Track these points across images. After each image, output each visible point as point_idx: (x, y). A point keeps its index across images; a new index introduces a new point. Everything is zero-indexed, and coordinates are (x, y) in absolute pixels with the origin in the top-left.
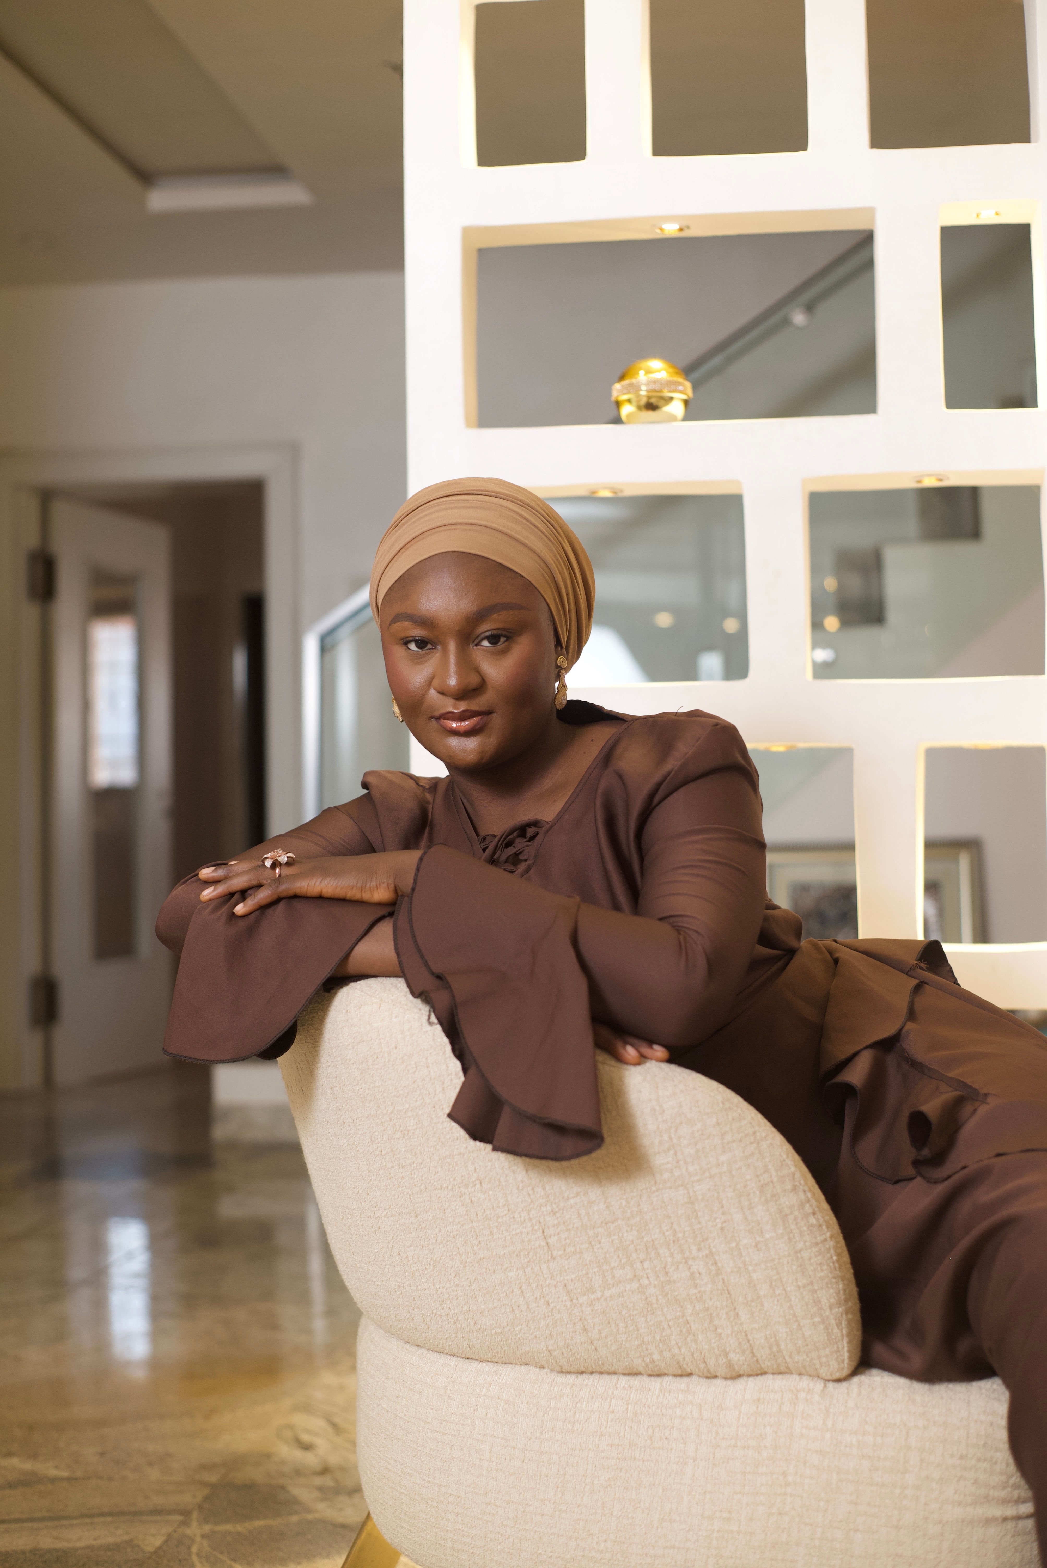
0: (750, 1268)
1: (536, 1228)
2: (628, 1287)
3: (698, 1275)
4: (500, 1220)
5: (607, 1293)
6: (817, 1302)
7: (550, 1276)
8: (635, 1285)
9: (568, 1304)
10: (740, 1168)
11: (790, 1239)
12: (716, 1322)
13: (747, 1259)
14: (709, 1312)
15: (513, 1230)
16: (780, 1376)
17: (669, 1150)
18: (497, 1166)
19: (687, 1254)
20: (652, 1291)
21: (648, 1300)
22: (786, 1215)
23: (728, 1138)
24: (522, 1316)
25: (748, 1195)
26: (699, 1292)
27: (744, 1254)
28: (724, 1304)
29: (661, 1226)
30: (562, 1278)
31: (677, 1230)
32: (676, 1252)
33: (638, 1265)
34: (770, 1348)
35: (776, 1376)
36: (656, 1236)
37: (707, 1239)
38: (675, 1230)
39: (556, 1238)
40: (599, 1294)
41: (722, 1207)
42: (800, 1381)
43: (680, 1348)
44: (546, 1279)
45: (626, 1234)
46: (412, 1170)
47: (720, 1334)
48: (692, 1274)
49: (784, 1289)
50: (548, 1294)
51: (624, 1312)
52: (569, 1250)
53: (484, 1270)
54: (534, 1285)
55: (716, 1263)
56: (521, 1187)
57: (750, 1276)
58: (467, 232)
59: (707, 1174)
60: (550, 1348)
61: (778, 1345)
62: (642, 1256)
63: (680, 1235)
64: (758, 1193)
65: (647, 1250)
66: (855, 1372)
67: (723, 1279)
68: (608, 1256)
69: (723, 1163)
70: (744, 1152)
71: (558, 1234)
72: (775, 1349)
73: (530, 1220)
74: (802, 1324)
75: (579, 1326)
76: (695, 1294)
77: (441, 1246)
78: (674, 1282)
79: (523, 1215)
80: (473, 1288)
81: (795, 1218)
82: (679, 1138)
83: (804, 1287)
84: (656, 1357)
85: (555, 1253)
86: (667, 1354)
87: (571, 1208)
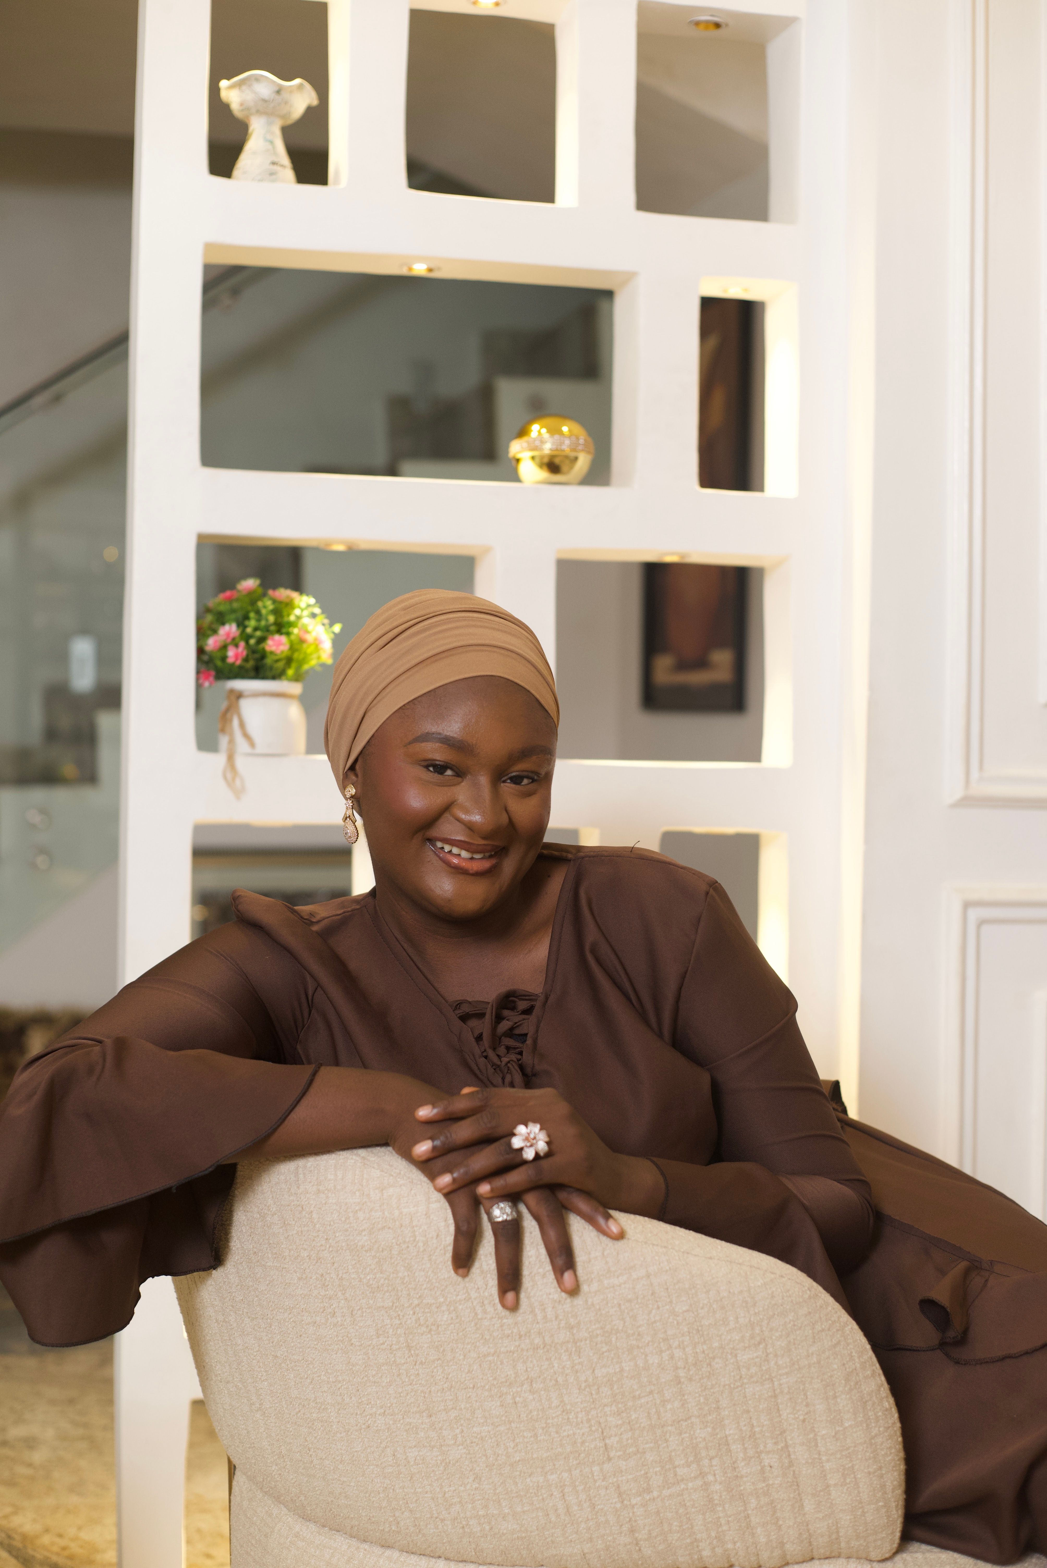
0: (824, 1458)
1: (593, 1429)
2: (690, 1485)
3: (769, 1468)
4: (550, 1421)
5: (666, 1492)
6: (883, 1486)
7: (602, 1478)
8: (699, 1482)
9: (618, 1505)
10: (828, 1358)
11: (867, 1425)
12: (778, 1514)
13: (823, 1449)
14: (773, 1505)
15: (565, 1431)
16: (827, 1561)
17: (759, 1343)
18: (556, 1365)
19: (762, 1447)
20: (717, 1487)
21: (710, 1497)
22: (866, 1402)
23: (818, 1327)
24: (559, 1520)
25: (833, 1385)
26: (767, 1486)
27: (819, 1445)
28: (792, 1496)
29: (738, 1423)
30: (615, 1480)
31: (755, 1424)
32: (750, 1447)
33: (706, 1462)
34: (830, 1537)
35: (822, 1561)
36: (731, 1432)
37: (784, 1431)
38: (753, 1425)
39: (617, 1439)
40: (655, 1494)
41: (807, 1398)
42: (848, 1564)
43: (735, 1543)
44: (595, 1481)
45: (698, 1431)
46: (435, 1367)
47: (781, 1526)
48: (763, 1468)
49: (855, 1477)
50: (595, 1497)
51: (681, 1511)
52: (631, 1450)
53: (518, 1473)
54: (581, 1488)
55: (789, 1455)
56: (583, 1388)
57: (823, 1467)
58: (209, 247)
59: (797, 1367)
60: (586, 1551)
61: (838, 1532)
62: (712, 1453)
63: (757, 1429)
64: (843, 1382)
65: (719, 1446)
66: (900, 1549)
67: (794, 1471)
68: (673, 1454)
69: (812, 1354)
70: (832, 1340)
71: (621, 1434)
72: (834, 1537)
73: (589, 1421)
74: (866, 1510)
75: (625, 1528)
76: (762, 1488)
77: (460, 1447)
78: (742, 1477)
79: (580, 1416)
80: (497, 1491)
81: (874, 1404)
82: (771, 1330)
83: (874, 1472)
84: (706, 1553)
85: (612, 1454)
86: (719, 1551)
87: (641, 1407)
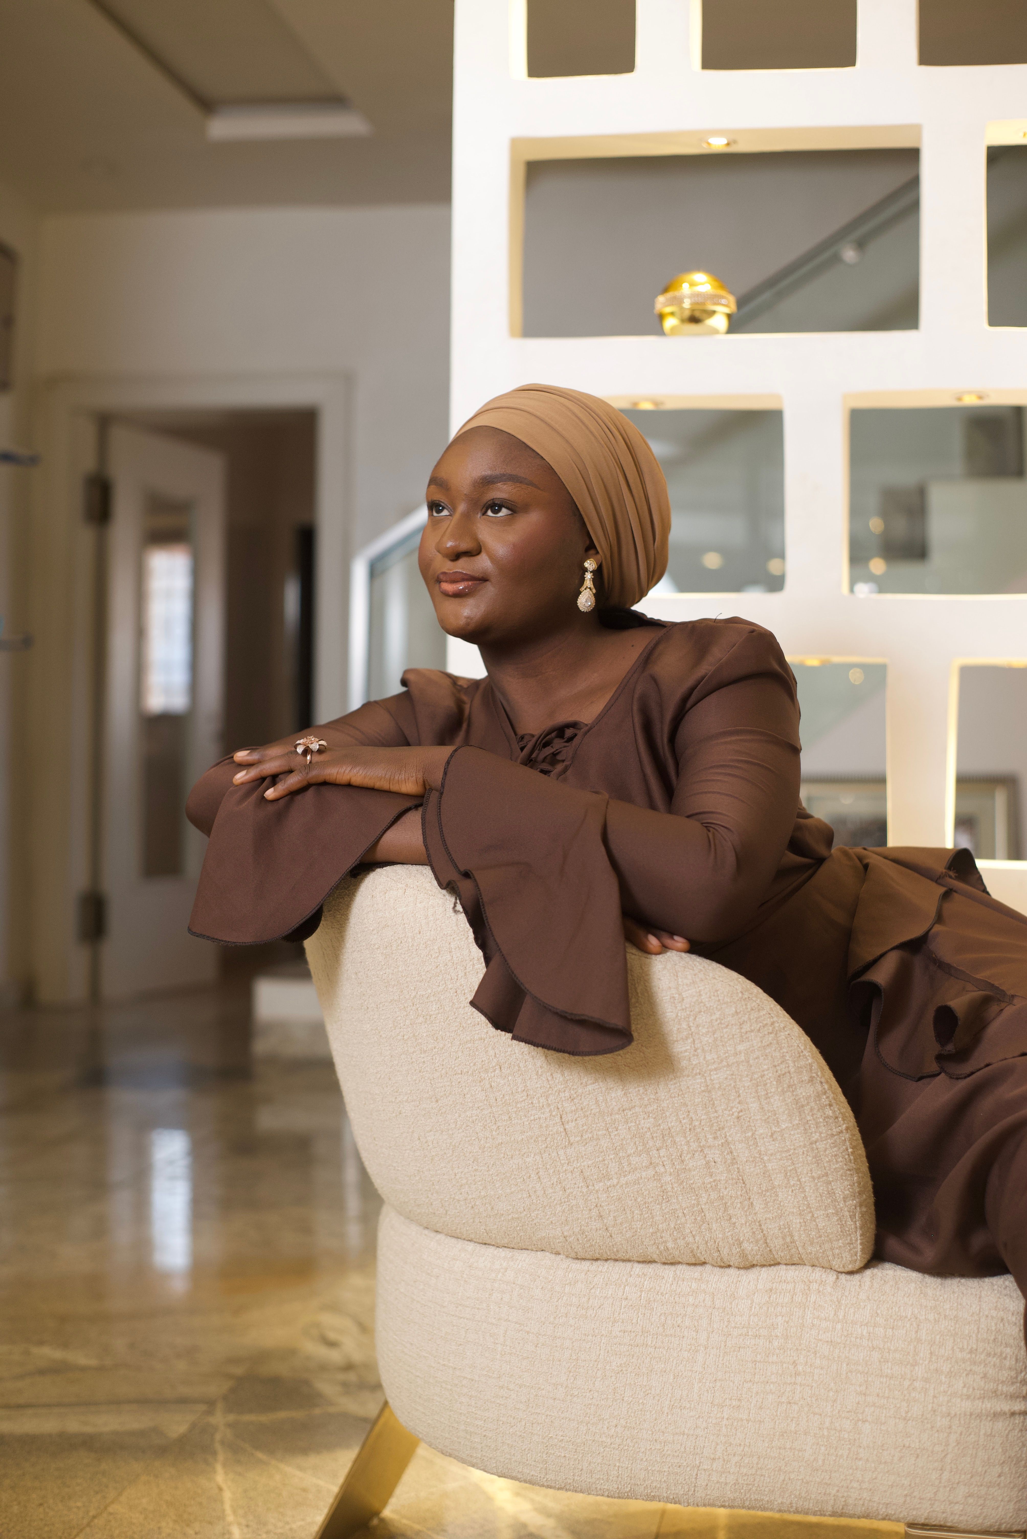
0: (766, 1158)
1: (554, 1113)
2: (644, 1174)
3: (714, 1164)
4: (519, 1105)
5: (623, 1180)
6: (831, 1193)
7: (567, 1162)
8: (651, 1172)
9: (585, 1190)
10: (757, 1058)
11: (805, 1129)
12: (731, 1212)
13: (763, 1149)
14: (724, 1201)
15: (531, 1115)
16: (793, 1267)
17: (687, 1038)
18: (517, 1051)
19: (703, 1143)
20: (668, 1178)
21: (663, 1188)
22: (803, 1106)
23: (746, 1027)
24: (539, 1201)
25: (765, 1085)
26: (714, 1181)
27: (759, 1144)
28: (739, 1193)
29: (677, 1114)
30: (579, 1164)
31: (694, 1119)
32: (692, 1140)
33: (654, 1152)
34: (784, 1239)
35: (789, 1267)
36: (673, 1124)
37: (723, 1128)
38: (691, 1118)
39: (574, 1124)
40: (615, 1181)
41: (739, 1096)
42: (813, 1272)
43: (694, 1236)
44: (563, 1165)
45: (643, 1121)
46: (434, 1055)
47: (735, 1223)
48: (708, 1163)
49: (799, 1180)
50: (564, 1180)
51: (639, 1200)
52: (587, 1137)
53: (502, 1155)
54: (551, 1171)
55: (731, 1152)
56: (540, 1073)
57: (765, 1166)
58: (516, 143)
59: (725, 1063)
60: (566, 1234)
61: (792, 1236)
62: (659, 1144)
63: (697, 1123)
64: (775, 1083)
65: (663, 1137)
66: (867, 1266)
67: (738, 1168)
68: (624, 1143)
69: (740, 1052)
70: (762, 1042)
71: (576, 1120)
72: (788, 1239)
73: (549, 1105)
74: (816, 1216)
75: (594, 1213)
76: (710, 1183)
77: (460, 1131)
78: (690, 1170)
79: (541, 1101)
80: (491, 1173)
81: (812, 1110)
82: (698, 1026)
83: (819, 1178)
84: (670, 1245)
85: (572, 1139)
86: (681, 1242)
87: (589, 1094)
